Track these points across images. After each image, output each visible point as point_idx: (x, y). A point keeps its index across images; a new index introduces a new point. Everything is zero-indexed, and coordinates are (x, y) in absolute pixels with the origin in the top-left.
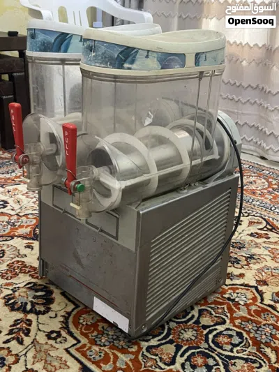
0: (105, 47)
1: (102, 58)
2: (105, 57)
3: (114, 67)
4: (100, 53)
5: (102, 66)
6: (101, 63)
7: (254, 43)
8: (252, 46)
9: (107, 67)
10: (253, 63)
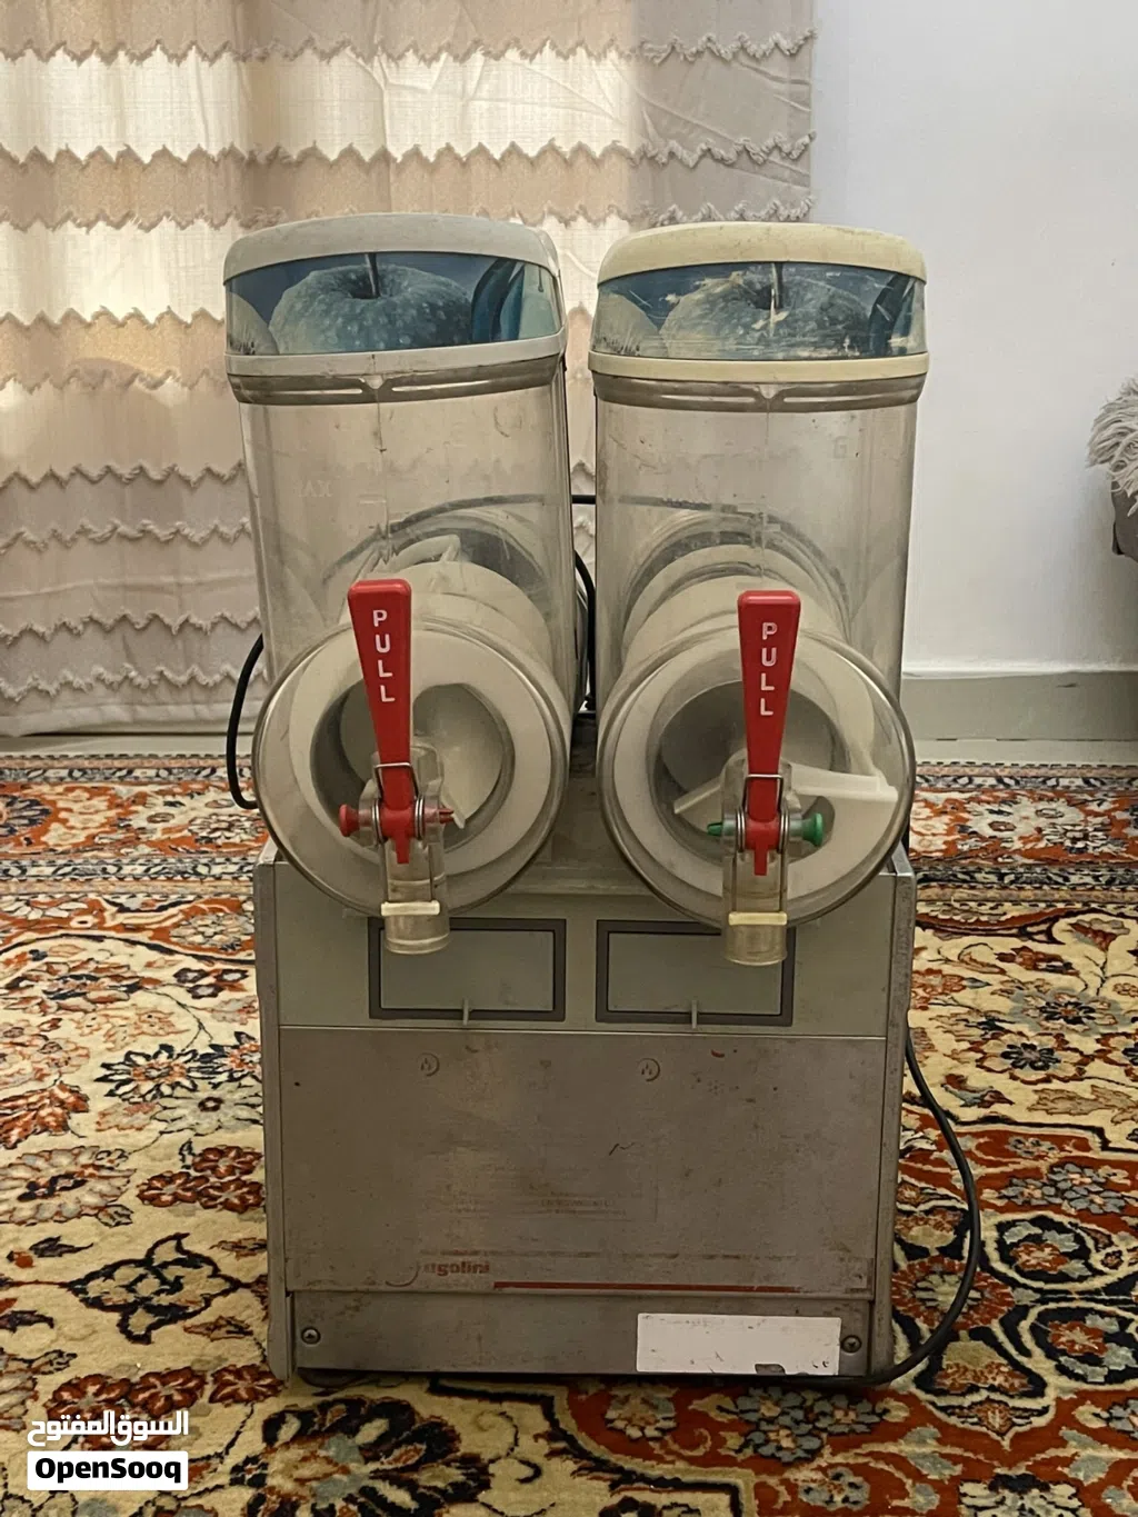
0: (829, 281)
1: (821, 325)
2: (834, 321)
3: (866, 354)
4: (812, 309)
5: (825, 353)
6: (816, 346)
7: (194, 309)
8: (189, 320)
9: (845, 358)
10: (203, 386)
